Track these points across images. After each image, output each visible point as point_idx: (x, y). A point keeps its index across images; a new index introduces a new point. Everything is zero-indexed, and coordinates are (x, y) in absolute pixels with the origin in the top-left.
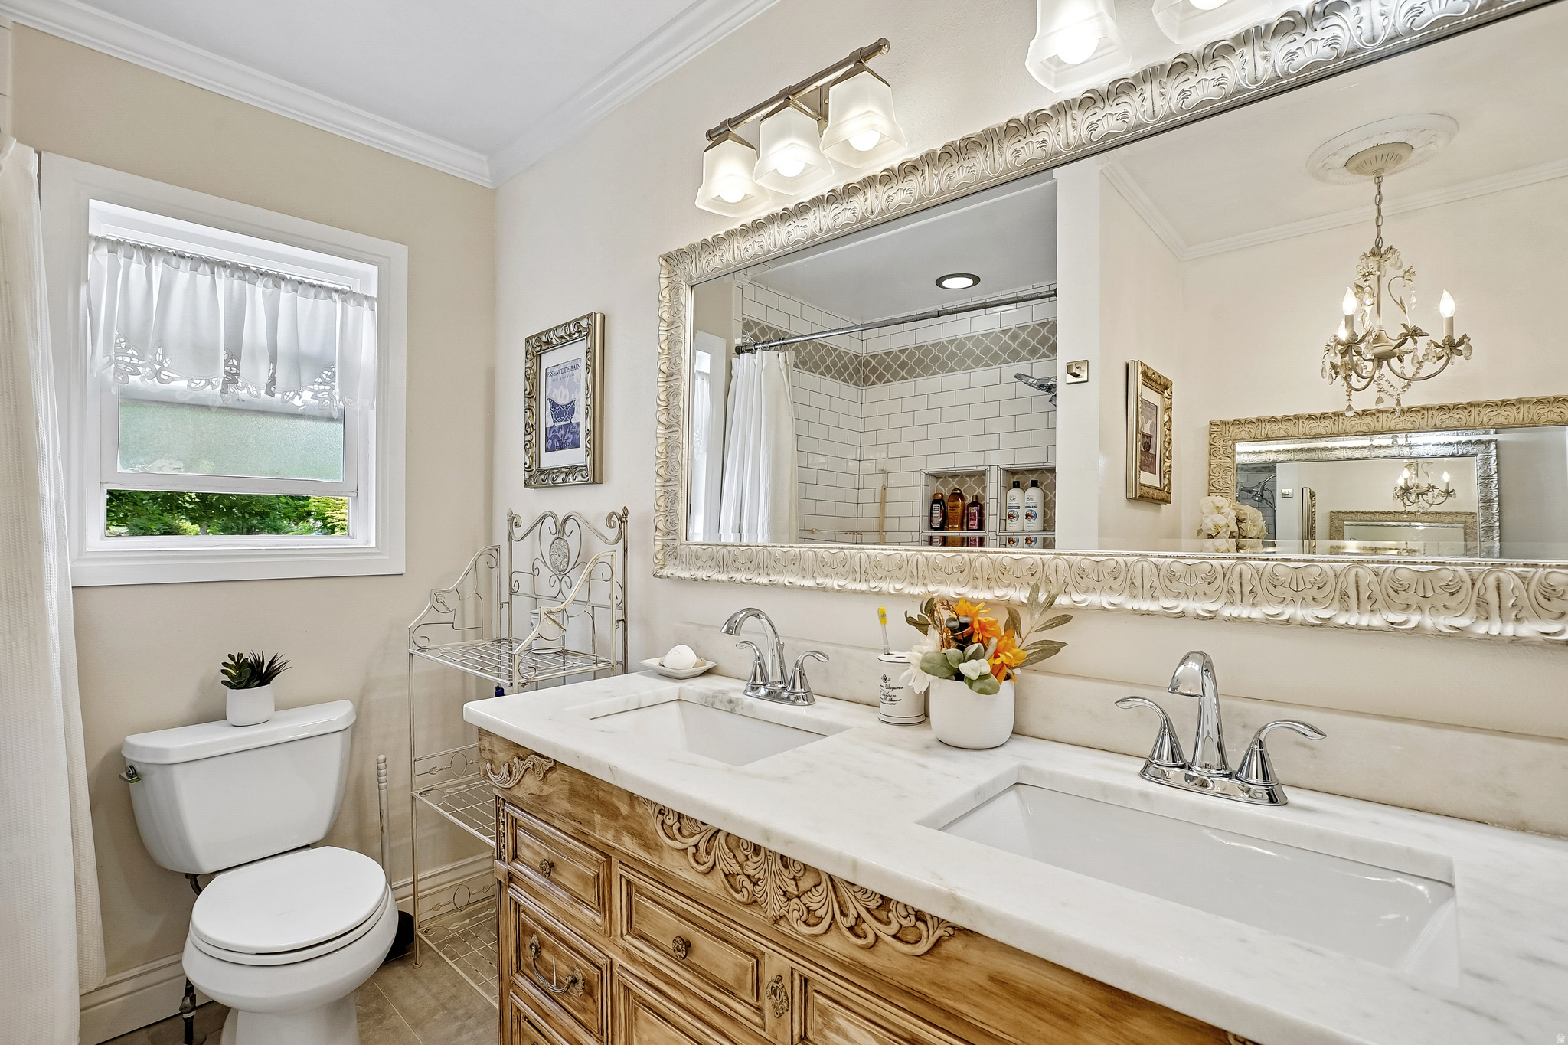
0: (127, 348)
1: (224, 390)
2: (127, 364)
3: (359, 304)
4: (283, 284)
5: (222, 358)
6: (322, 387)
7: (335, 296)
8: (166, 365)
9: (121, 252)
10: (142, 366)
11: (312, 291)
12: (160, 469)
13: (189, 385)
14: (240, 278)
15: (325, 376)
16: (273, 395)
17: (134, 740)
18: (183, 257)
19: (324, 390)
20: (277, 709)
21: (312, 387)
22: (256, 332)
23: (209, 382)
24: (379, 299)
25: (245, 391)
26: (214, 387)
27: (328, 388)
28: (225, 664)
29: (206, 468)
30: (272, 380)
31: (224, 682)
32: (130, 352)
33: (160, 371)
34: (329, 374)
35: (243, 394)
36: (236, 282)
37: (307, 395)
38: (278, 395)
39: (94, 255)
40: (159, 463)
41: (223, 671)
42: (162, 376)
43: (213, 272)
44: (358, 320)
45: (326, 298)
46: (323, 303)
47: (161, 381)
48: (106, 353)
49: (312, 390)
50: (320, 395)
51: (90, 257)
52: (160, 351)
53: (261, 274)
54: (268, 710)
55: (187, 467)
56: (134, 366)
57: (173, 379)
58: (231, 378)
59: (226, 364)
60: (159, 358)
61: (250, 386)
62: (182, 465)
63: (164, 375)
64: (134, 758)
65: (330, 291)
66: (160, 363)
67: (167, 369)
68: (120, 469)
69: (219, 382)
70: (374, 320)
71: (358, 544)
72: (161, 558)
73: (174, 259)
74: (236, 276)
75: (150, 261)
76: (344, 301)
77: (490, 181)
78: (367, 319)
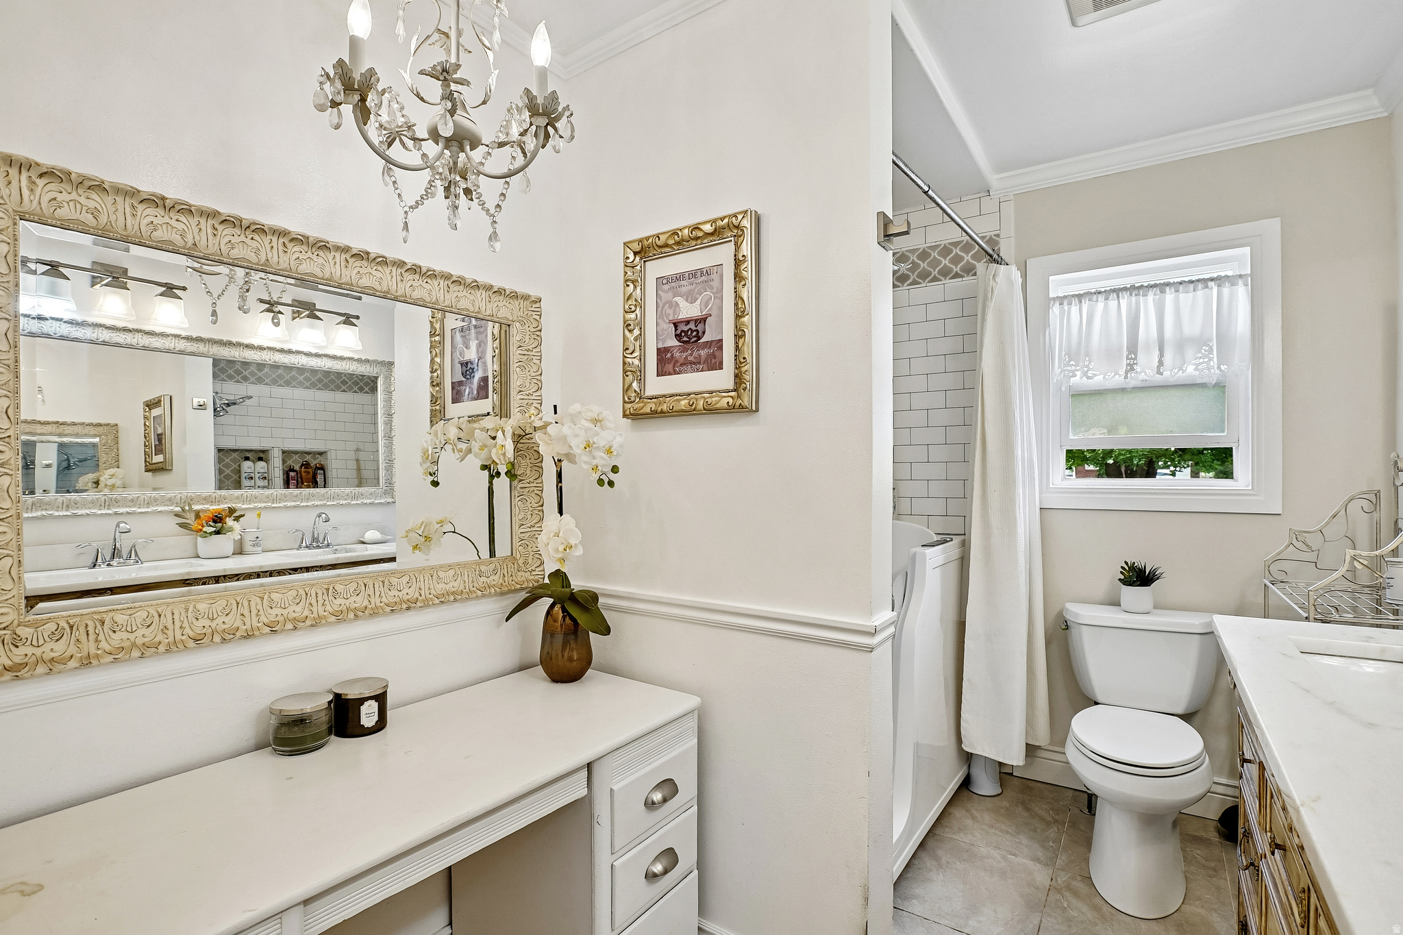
0: (1069, 361)
1: (1126, 377)
2: (1070, 371)
3: (1233, 285)
4: (1167, 289)
5: (1125, 353)
6: (1201, 361)
7: (1211, 284)
8: (1091, 367)
9: (1065, 302)
10: (1077, 370)
11: (1192, 286)
12: (1093, 434)
13: (1104, 378)
14: (1136, 295)
15: (1203, 351)
16: (1162, 374)
17: (1069, 606)
18: (1100, 293)
19: (1203, 362)
20: (1155, 607)
21: (1194, 362)
22: (1148, 330)
23: (1117, 373)
24: (1252, 275)
25: (1143, 374)
26: (1120, 375)
27: (1206, 360)
28: (1122, 567)
29: (1123, 432)
30: (1161, 363)
31: (1120, 580)
32: (1071, 363)
33: (1087, 371)
34: (1207, 348)
35: (1142, 376)
36: (1134, 298)
37: (1190, 369)
38: (1167, 373)
39: (1052, 310)
40: (1093, 431)
41: (1121, 572)
42: (1089, 375)
43: (1118, 297)
44: (1232, 297)
45: (1203, 289)
46: (1200, 293)
47: (1088, 378)
48: (1059, 367)
49: (1195, 364)
50: (1200, 367)
51: (1050, 310)
52: (1087, 359)
53: (1151, 287)
54: (1148, 605)
55: (1109, 432)
56: (1073, 372)
57: (1095, 375)
58: (1131, 368)
59: (1127, 359)
60: (1087, 363)
61: (1146, 370)
62: (1106, 431)
63: (1090, 374)
64: (1068, 617)
65: (1205, 281)
66: (1087, 366)
67: (1092, 369)
68: (1071, 437)
69: (1122, 372)
70: (1248, 294)
71: (1240, 487)
72: (1093, 493)
73: (1095, 296)
74: (1134, 294)
75: (1081, 302)
76: (1219, 286)
77: (1382, 110)
78: (1242, 294)
